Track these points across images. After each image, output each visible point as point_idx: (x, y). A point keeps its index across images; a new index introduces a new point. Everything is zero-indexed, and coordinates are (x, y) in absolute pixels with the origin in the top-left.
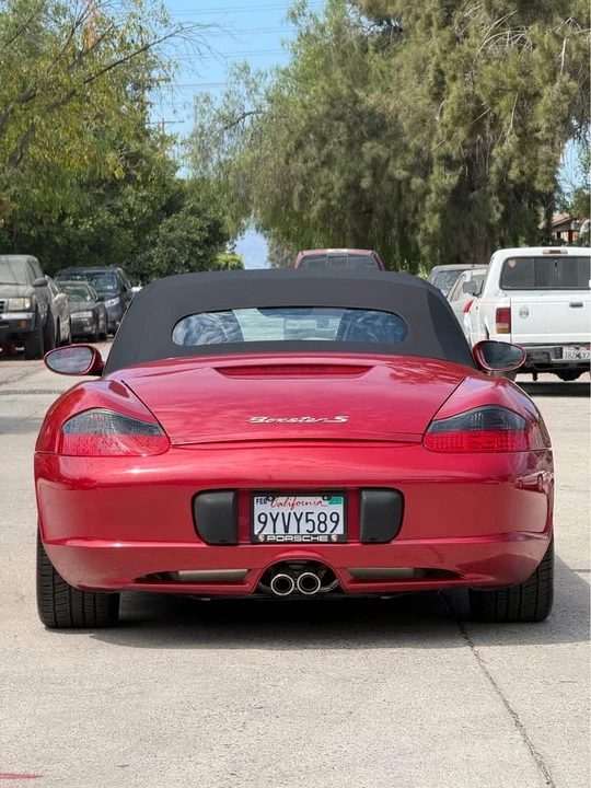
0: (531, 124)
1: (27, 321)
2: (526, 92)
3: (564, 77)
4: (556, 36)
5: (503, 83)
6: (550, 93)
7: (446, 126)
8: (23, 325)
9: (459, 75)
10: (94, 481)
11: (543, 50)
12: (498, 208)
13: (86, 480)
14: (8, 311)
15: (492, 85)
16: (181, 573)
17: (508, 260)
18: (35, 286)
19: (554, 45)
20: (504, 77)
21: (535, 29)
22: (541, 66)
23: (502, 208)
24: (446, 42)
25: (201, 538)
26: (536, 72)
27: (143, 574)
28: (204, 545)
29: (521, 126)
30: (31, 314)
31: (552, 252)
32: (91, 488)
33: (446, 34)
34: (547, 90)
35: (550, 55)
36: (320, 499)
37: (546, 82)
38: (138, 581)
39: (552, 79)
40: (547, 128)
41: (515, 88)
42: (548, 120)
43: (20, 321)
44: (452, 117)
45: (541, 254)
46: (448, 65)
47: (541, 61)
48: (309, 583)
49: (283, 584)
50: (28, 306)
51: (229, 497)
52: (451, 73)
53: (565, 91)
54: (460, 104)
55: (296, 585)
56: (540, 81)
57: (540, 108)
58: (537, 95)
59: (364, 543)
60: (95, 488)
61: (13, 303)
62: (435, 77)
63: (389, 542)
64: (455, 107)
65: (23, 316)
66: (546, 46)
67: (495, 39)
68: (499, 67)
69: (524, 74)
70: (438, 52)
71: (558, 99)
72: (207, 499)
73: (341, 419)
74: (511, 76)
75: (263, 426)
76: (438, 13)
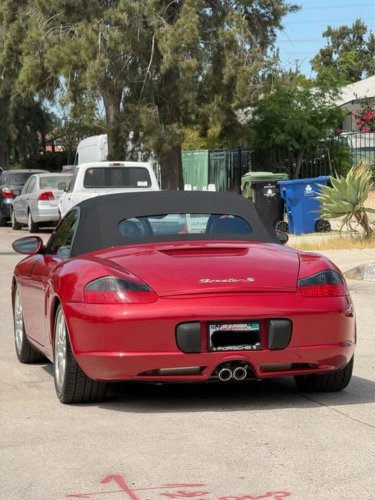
0: (81, 85)
2: (76, 65)
3: (100, 56)
4: (94, 30)
5: (62, 59)
6: (93, 66)
7: (22, 83)
9: (31, 52)
10: (113, 318)
11: (88, 39)
12: (15, 132)
13: (108, 318)
15: (55, 60)
16: (162, 369)
17: (88, 169)
19: (94, 36)
20: (62, 55)
21: (81, 25)
22: (87, 49)
23: (17, 131)
24: (15, 31)
25: (180, 349)
26: (83, 53)
28: (181, 353)
29: (74, 85)
31: (115, 164)
32: (110, 322)
33: (14, 26)
34: (91, 64)
35: (92, 42)
36: (246, 325)
37: (90, 59)
38: (139, 374)
39: (94, 58)
40: (92, 88)
41: (70, 62)
42: (93, 83)
44: (28, 78)
45: (108, 166)
46: (24, 46)
47: (86, 46)
48: (240, 373)
49: (225, 374)
51: (198, 326)
52: (26, 51)
53: (103, 65)
54: (32, 71)
55: (233, 375)
56: (86, 58)
57: (87, 75)
58: (84, 67)
59: (271, 350)
60: (113, 322)
62: (7, 52)
63: (283, 349)
64: (30, 72)
66: (90, 37)
67: (53, 30)
68: (59, 49)
69: (75, 54)
70: (9, 37)
71: (99, 70)
72: (184, 327)
73: (251, 280)
74: (67, 55)
75: (208, 285)
76: (7, 12)
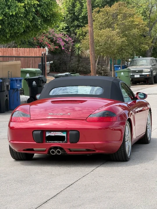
1: (149, 75)
8: (148, 76)
14: (144, 72)
16: (34, 149)
18: (152, 66)
25: (34, 141)
27: (25, 149)
28: (36, 143)
30: (150, 73)
36: (61, 133)
38: (24, 150)
43: (147, 75)
49: (53, 152)
50: (149, 71)
51: (39, 132)
55: (56, 152)
61: (145, 70)
63: (76, 143)
65: (148, 73)
72: (36, 132)
73: (69, 114)
